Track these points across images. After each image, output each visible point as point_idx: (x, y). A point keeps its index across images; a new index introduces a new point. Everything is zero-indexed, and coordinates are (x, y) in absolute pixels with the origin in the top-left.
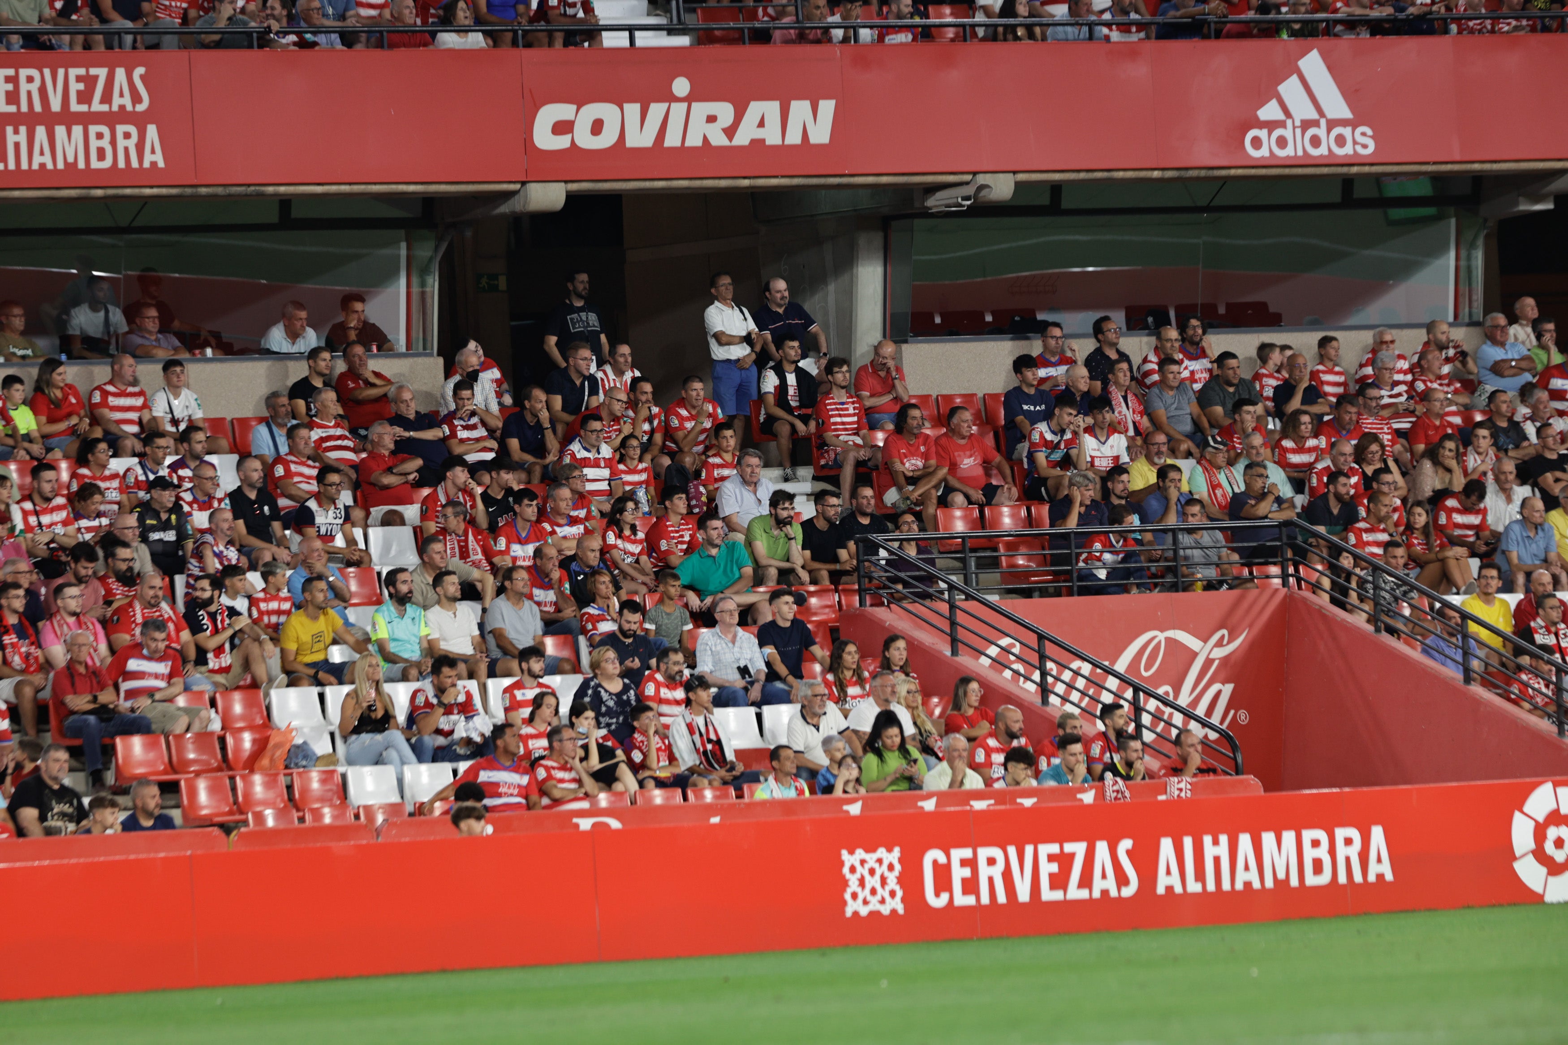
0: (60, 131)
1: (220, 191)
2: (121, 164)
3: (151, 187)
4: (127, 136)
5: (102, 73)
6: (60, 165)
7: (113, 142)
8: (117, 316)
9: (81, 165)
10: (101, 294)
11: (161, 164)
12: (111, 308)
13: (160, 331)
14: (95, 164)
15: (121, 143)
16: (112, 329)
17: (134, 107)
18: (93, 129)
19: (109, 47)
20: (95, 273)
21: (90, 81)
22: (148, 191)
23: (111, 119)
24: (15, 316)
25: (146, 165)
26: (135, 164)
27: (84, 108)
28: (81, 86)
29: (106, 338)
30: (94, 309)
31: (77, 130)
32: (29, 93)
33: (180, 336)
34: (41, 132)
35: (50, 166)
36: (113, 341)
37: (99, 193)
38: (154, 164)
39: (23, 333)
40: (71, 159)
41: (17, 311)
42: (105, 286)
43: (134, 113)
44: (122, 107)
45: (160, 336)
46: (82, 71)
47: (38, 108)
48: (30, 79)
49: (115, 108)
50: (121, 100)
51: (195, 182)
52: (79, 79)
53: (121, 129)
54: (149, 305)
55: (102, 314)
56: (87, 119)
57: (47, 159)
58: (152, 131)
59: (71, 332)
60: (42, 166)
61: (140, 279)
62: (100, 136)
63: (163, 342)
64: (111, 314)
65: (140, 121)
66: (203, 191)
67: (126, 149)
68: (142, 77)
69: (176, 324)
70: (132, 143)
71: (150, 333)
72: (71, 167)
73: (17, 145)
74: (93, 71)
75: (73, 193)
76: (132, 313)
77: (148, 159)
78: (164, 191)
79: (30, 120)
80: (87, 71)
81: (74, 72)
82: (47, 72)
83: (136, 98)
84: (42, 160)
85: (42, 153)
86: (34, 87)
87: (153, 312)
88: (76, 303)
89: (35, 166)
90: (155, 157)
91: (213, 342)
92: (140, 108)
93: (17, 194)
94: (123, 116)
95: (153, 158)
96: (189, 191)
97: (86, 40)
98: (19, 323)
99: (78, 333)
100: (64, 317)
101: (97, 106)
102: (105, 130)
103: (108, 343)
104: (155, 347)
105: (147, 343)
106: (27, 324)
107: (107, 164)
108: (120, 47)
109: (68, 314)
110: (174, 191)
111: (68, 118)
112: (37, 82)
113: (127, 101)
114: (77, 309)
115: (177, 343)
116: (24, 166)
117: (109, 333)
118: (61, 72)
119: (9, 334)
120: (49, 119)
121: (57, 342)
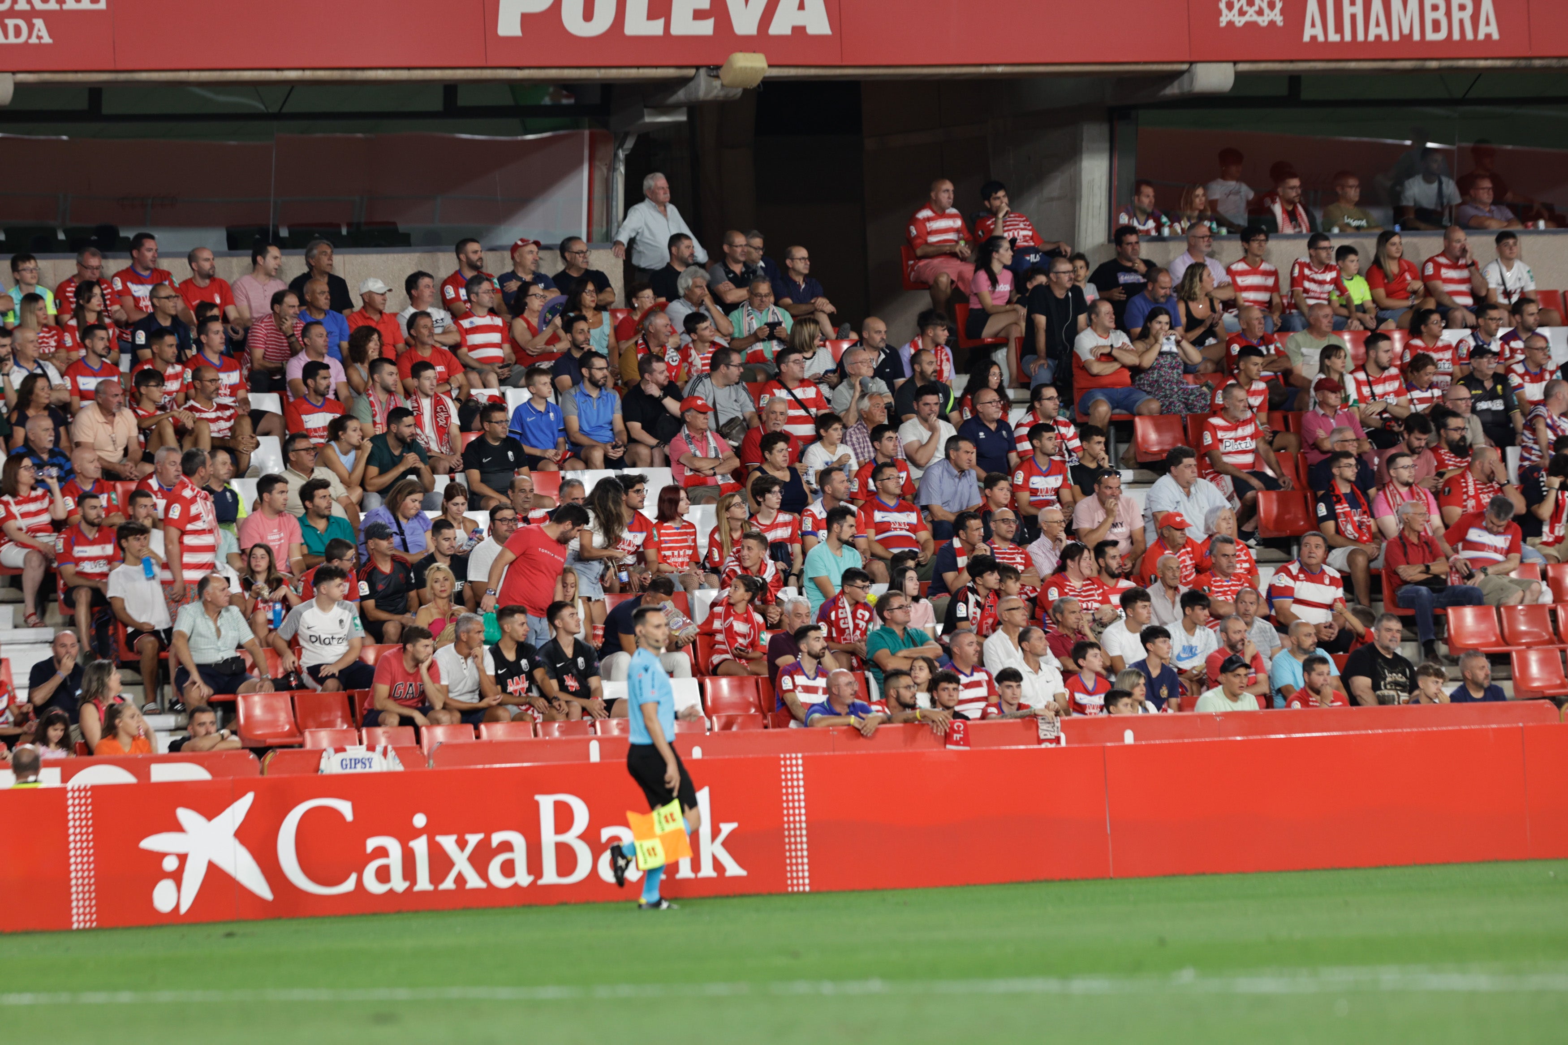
1: (1554, 63)
2: (1456, 36)
3: (1486, 59)
6: (1396, 37)
7: (1448, 14)
8: (1450, 188)
9: (1417, 37)
10: (1435, 166)
11: (1496, 36)
12: (1444, 179)
13: (1494, 203)
14: (1430, 36)
15: (1456, 15)
16: (1445, 201)
20: (1430, 145)
22: (1482, 63)
24: (1351, 187)
25: (1481, 36)
26: (1470, 36)
29: (1439, 209)
30: (1428, 180)
33: (1512, 207)
35: (1385, 38)
36: (1447, 212)
37: (1434, 64)
38: (1488, 36)
39: (1358, 204)
40: (1406, 31)
41: (1352, 182)
42: (1439, 157)
45: (1493, 208)
51: (1529, 54)
54: (1483, 177)
55: (1435, 185)
57: (1383, 31)
59: (1405, 203)
60: (1378, 37)
61: (1474, 150)
63: (1496, 213)
64: (1444, 186)
66: (1537, 63)
67: (1461, 22)
69: (1509, 196)
70: (1467, 15)
71: (1484, 204)
72: (1407, 38)
73: (1353, 17)
75: (1408, 65)
76: (1466, 185)
78: (1498, 63)
85: (1378, 25)
87: (1487, 184)
88: (1410, 175)
89: (1371, 38)
90: (1490, 29)
91: (1546, 214)
93: (1353, 65)
95: (1488, 30)
96: (1523, 63)
98: (1354, 193)
99: (1411, 204)
100: (1398, 188)
103: (1441, 214)
104: (1489, 218)
105: (1480, 214)
106: (1362, 195)
107: (1442, 35)
109: (1402, 184)
110: (1508, 63)
114: (1411, 181)
115: (1510, 215)
116: (1361, 37)
117: (1442, 204)
119: (1343, 205)
121: (1391, 213)
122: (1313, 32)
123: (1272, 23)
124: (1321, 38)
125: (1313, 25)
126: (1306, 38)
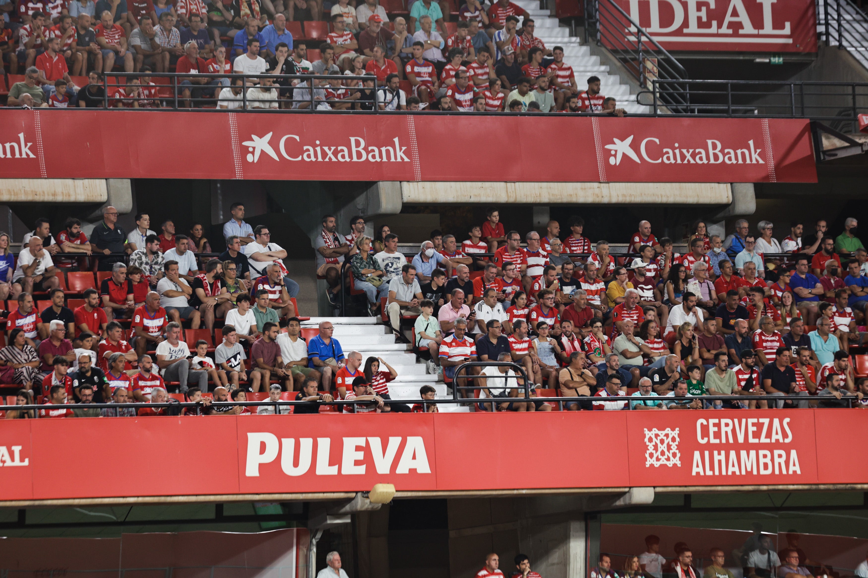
0: (743, 453)
2: (777, 472)
4: (780, 456)
5: (766, 421)
6: (744, 473)
7: (772, 460)
8: (775, 557)
9: (755, 472)
10: (766, 544)
11: (799, 472)
12: (771, 552)
13: (799, 566)
14: (763, 472)
15: (777, 460)
16: (772, 564)
17: (784, 440)
18: (761, 452)
19: (770, 407)
20: (762, 533)
21: (759, 426)
23: (771, 447)
24: (719, 557)
26: (784, 472)
27: (756, 441)
28: (755, 429)
29: (769, 569)
30: (762, 553)
31: (753, 453)
32: (726, 433)
33: (809, 568)
34: (733, 454)
35: (738, 473)
36: (773, 571)
38: (795, 472)
39: (723, 566)
40: (749, 469)
41: (720, 554)
42: (768, 540)
43: (784, 443)
44: (777, 440)
45: (799, 568)
46: (755, 420)
47: (731, 441)
48: (727, 425)
49: (773, 441)
50: (777, 436)
52: (753, 424)
53: (776, 452)
54: (793, 551)
55: (766, 556)
56: (758, 447)
57: (736, 469)
58: (794, 453)
59: (749, 566)
60: (734, 473)
61: (787, 535)
62: (765, 456)
63: (801, 572)
64: (771, 556)
65: (787, 448)
67: (780, 464)
68: (788, 423)
69: (807, 561)
70: (782, 460)
71: (794, 566)
72: (749, 473)
73: (720, 461)
74: (761, 420)
75: (750, 488)
76: (783, 556)
77: (792, 469)
79: (727, 447)
80: (758, 420)
81: (751, 421)
82: (736, 421)
83: (785, 435)
84: (734, 469)
85: (733, 466)
86: (729, 429)
87: (795, 555)
88: (753, 550)
89: (730, 473)
90: (795, 468)
91: (828, 572)
92: (787, 441)
94: (777, 445)
95: (794, 469)
97: (757, 403)
98: (721, 560)
99: (753, 566)
100: (746, 557)
101: (763, 440)
102: (768, 453)
103: (770, 572)
104: (796, 574)
105: (792, 572)
106: (725, 561)
107: (769, 472)
108: (776, 407)
109: (748, 555)
111: (747, 446)
112: (731, 426)
113: (780, 437)
114: (753, 553)
115: (808, 572)
116: (724, 473)
117: (770, 566)
118: (744, 421)
119: (715, 567)
120: (737, 447)
121: (742, 571)
122: (698, 470)
123: (675, 465)
124: (702, 474)
125: (698, 466)
126: (694, 474)
